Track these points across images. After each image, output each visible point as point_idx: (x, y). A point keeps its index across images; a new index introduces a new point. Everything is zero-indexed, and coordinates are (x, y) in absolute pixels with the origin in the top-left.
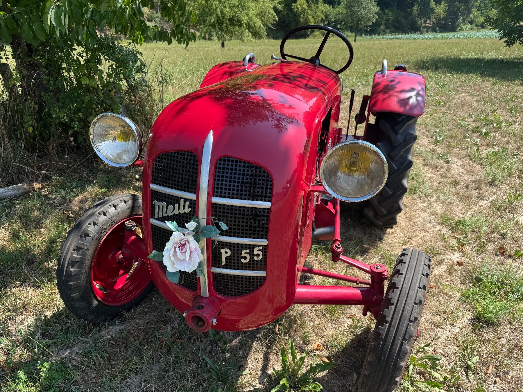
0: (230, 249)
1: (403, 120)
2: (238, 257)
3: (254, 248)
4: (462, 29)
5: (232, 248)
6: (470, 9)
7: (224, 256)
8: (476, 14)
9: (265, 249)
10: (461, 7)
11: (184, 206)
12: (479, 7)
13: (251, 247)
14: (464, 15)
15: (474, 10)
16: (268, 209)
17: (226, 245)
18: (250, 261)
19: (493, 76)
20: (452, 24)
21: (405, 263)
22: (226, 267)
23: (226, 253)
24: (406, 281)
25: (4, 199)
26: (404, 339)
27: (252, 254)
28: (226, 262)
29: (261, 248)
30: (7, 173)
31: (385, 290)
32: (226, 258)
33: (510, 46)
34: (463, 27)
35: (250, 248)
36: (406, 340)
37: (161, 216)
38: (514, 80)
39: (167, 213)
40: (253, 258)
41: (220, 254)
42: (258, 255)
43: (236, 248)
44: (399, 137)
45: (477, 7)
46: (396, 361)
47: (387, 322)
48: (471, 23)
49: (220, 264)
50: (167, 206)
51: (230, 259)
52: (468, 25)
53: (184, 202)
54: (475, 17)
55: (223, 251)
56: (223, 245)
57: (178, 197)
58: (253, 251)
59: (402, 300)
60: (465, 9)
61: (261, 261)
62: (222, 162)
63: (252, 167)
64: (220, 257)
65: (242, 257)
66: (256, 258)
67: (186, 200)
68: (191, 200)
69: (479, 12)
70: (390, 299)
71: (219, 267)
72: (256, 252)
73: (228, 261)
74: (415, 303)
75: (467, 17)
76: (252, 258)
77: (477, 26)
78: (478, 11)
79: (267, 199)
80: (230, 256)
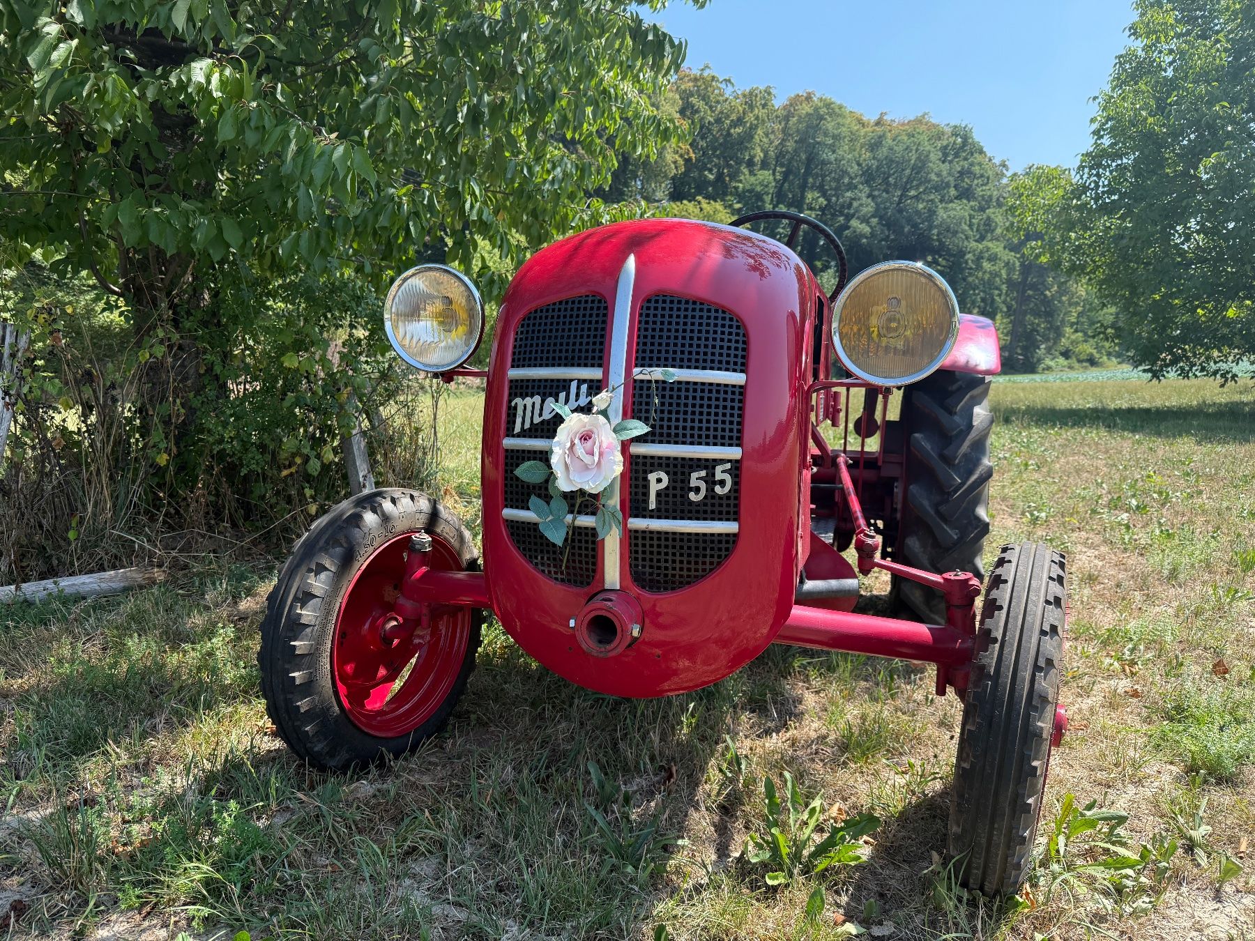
0: (667, 473)
1: (960, 388)
2: (682, 489)
3: (714, 468)
4: (1049, 368)
5: (671, 469)
6: (1058, 328)
7: (654, 488)
8: (1073, 337)
9: (737, 468)
10: (1038, 325)
11: (578, 395)
12: (1077, 323)
13: (710, 465)
14: (1048, 340)
15: (1068, 330)
16: (741, 387)
17: (660, 465)
18: (706, 497)
19: (1134, 430)
20: (1026, 358)
21: (1010, 561)
22: (658, 514)
23: (659, 481)
24: (1020, 568)
25: (84, 598)
26: (1037, 668)
27: (711, 481)
28: (658, 502)
29: (728, 466)
30: (91, 556)
31: (978, 618)
32: (659, 494)
33: (1158, 378)
34: (1052, 363)
35: (706, 468)
36: (1040, 669)
37: (527, 426)
38: (1180, 435)
39: (540, 415)
40: (713, 490)
41: (646, 486)
42: (722, 483)
43: (679, 469)
44: (957, 418)
45: (1072, 324)
46: (1027, 717)
47: (995, 640)
48: (1066, 354)
49: (646, 509)
50: (543, 401)
51: (667, 495)
52: (1061, 360)
53: (578, 388)
54: (1072, 343)
55: (652, 477)
56: (652, 465)
57: (565, 380)
58: (714, 475)
59: (1020, 597)
60: (1049, 329)
61: (728, 497)
62: (652, 305)
63: (709, 311)
64: (646, 494)
65: (691, 489)
66: (718, 489)
67: (581, 382)
68: (591, 381)
69: (1080, 334)
70: (989, 631)
71: (644, 517)
72: (719, 476)
73: (663, 499)
74: (1048, 602)
75: (1055, 343)
76: (710, 490)
77: (1080, 361)
78: (1076, 331)
79: (738, 367)
80: (667, 488)
